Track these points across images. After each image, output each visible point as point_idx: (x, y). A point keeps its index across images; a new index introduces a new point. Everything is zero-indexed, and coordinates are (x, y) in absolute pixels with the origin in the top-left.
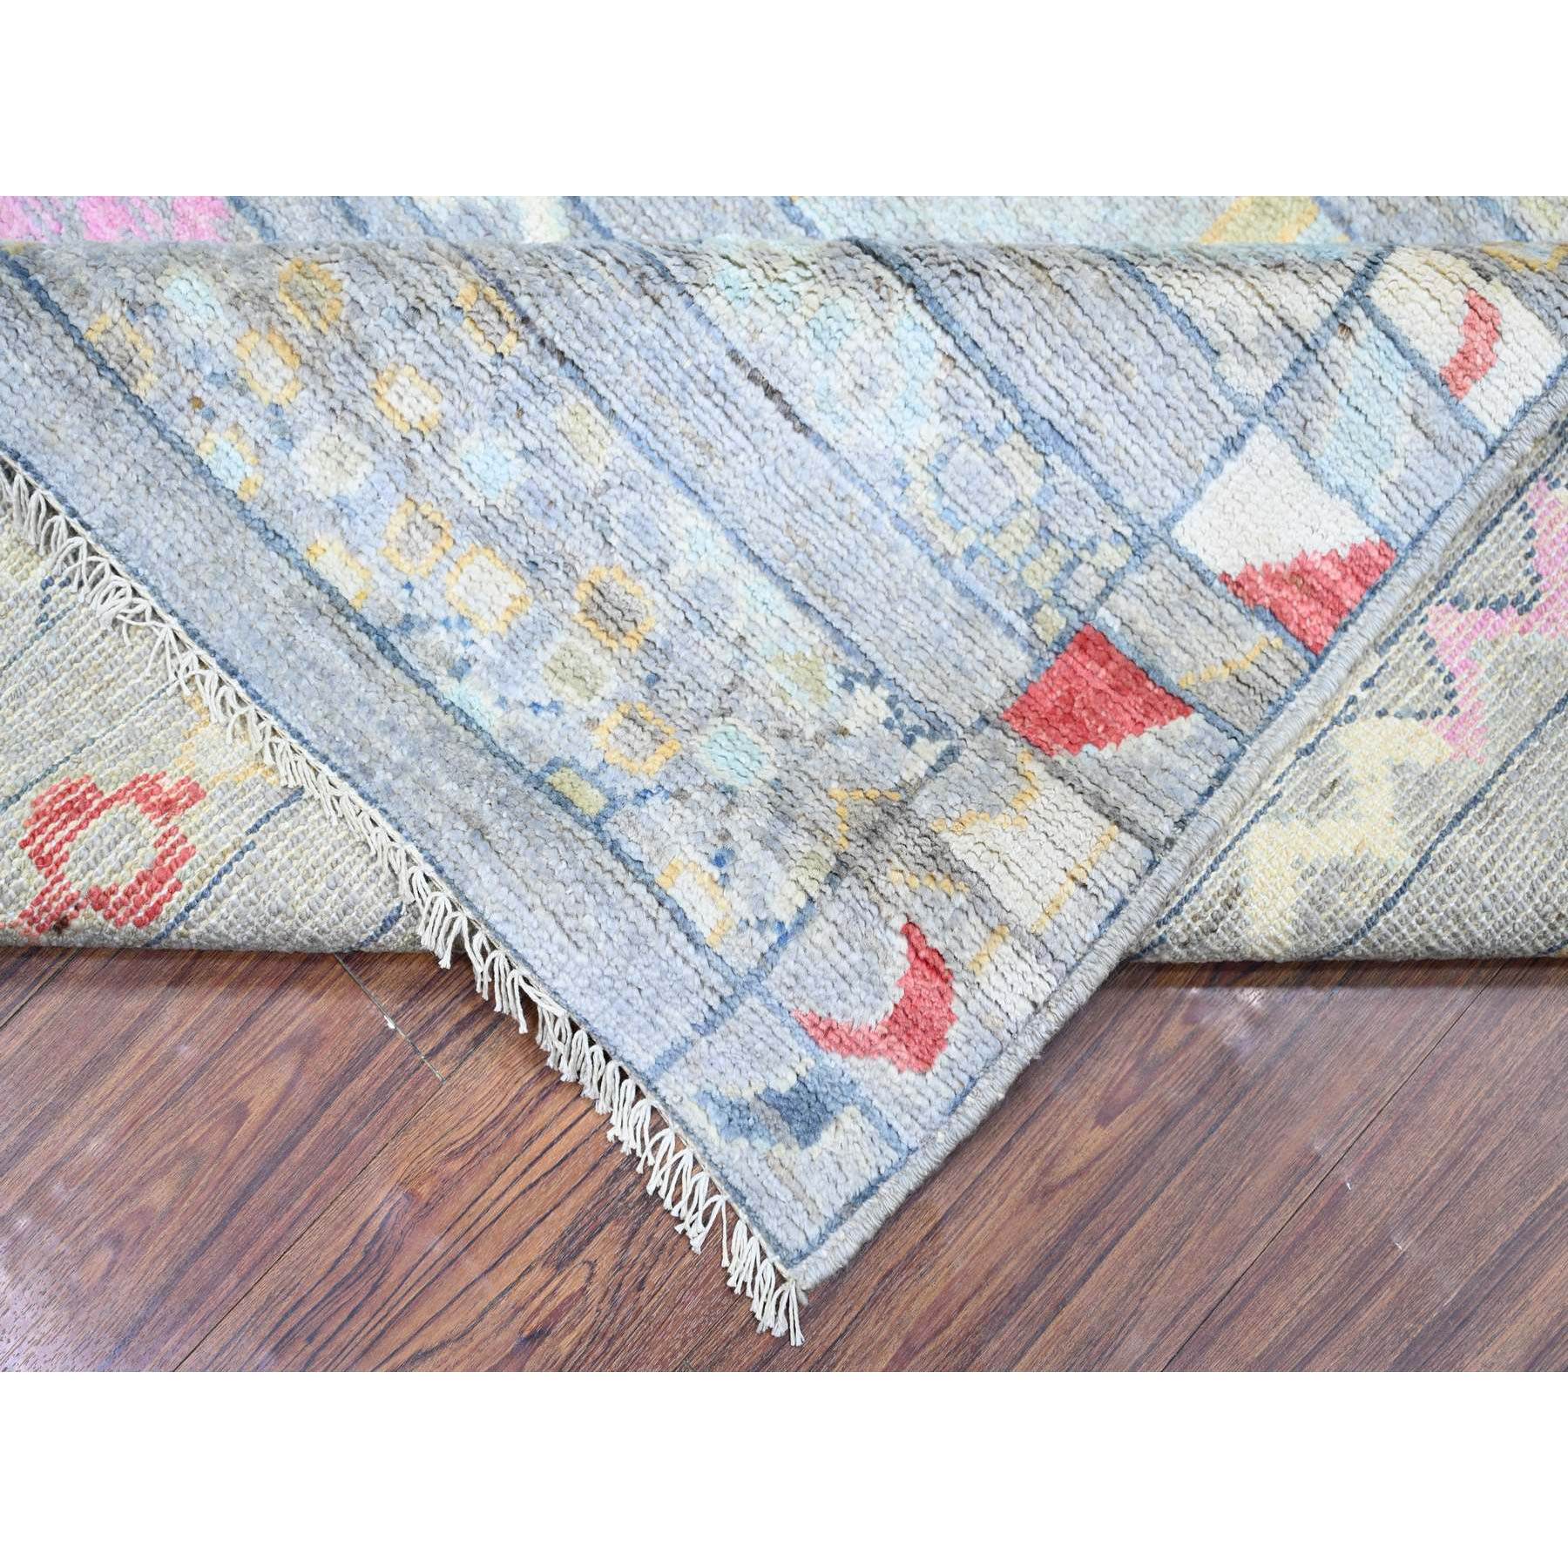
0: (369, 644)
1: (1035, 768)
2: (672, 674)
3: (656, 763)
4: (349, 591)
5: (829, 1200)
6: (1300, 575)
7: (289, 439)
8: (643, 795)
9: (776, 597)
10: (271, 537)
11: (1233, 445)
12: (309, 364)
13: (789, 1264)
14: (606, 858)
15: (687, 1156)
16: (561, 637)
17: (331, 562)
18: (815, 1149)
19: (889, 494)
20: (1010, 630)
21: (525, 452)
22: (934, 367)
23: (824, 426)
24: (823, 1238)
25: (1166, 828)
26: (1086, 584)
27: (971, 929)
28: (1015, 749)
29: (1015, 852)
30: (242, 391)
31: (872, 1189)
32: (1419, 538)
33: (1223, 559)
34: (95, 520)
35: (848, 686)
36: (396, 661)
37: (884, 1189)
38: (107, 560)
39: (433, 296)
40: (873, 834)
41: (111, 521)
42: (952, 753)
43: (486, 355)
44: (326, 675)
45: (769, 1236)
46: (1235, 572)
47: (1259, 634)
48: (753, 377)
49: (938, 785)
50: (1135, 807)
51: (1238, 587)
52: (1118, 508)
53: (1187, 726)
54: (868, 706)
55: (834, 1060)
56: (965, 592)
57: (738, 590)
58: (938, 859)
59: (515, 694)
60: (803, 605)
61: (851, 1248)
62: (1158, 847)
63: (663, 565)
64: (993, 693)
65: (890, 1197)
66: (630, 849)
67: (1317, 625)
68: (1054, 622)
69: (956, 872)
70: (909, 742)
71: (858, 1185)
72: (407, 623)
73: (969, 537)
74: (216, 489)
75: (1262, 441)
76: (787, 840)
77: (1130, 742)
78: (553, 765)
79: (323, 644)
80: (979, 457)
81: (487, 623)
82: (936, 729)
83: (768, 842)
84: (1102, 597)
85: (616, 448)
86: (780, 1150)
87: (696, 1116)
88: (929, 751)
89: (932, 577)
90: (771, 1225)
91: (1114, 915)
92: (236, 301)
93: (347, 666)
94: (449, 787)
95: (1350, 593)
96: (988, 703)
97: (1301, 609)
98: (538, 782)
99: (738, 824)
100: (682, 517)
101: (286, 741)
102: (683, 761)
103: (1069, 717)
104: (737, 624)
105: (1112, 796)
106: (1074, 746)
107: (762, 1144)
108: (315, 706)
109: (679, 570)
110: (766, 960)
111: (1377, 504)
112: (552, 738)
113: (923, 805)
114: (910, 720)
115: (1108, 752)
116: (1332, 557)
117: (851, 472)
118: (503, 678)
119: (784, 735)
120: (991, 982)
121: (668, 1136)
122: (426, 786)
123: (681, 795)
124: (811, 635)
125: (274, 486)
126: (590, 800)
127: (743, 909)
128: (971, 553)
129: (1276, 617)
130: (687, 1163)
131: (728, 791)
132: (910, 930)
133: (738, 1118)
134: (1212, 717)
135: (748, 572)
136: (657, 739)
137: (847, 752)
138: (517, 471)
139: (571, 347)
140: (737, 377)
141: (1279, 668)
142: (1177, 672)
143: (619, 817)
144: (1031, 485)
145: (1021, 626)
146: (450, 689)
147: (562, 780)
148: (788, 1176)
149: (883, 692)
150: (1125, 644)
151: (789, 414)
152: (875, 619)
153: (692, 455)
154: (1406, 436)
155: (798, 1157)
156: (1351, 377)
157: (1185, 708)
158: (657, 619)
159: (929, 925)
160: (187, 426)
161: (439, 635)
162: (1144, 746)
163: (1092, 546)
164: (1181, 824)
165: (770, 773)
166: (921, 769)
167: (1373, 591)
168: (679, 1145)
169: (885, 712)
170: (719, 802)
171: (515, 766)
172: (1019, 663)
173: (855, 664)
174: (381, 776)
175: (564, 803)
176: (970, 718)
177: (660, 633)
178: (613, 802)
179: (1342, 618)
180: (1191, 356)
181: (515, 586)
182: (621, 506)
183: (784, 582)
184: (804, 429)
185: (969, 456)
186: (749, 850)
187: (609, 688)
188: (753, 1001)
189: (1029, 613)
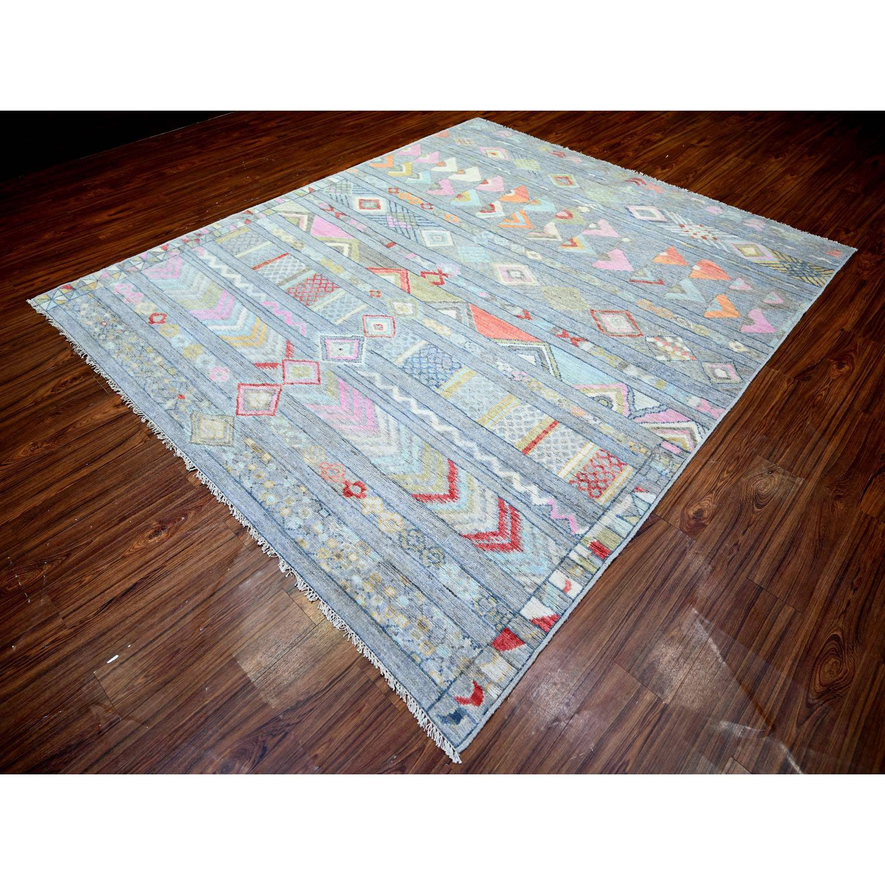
0: (381, 629)
1: (497, 654)
2: (433, 635)
3: (429, 653)
4: (378, 621)
5: (463, 735)
6: (543, 620)
7: (370, 597)
8: (427, 659)
9: (451, 623)
10: (366, 612)
11: (529, 599)
12: (375, 587)
13: (455, 747)
14: (421, 671)
15: (434, 728)
16: (414, 629)
17: (375, 616)
18: (460, 725)
19: (471, 606)
20: (492, 629)
21: (409, 599)
22: (477, 588)
23: (459, 595)
24: (462, 742)
25: (520, 666)
26: (505, 621)
27: (486, 683)
28: (493, 650)
29: (493, 670)
30: (363, 590)
31: (471, 733)
32: (563, 614)
33: (529, 617)
34: (336, 610)
35: (464, 639)
36: (386, 632)
37: (473, 732)
38: (338, 616)
39: (395, 579)
40: (468, 667)
41: (339, 610)
42: (482, 651)
43: (403, 586)
44: (374, 635)
45: (451, 742)
46: (532, 619)
47: (536, 630)
48: (447, 589)
49: (479, 657)
50: (515, 662)
51: (533, 622)
52: (510, 608)
53: (524, 646)
54: (467, 642)
55: (462, 706)
56: (484, 622)
57: (445, 621)
58: (479, 671)
59: (406, 638)
60: (456, 624)
61: (468, 744)
62: (519, 670)
63: (432, 617)
64: (489, 639)
65: (474, 734)
66: (425, 669)
67: (547, 628)
68: (500, 627)
69: (482, 674)
70: (474, 649)
71: (468, 732)
72: (388, 626)
73: (484, 613)
74: (357, 604)
75: (533, 599)
76: (452, 668)
77: (514, 649)
78: (412, 653)
79: (373, 630)
80: (486, 601)
81: (401, 626)
82: (479, 647)
83: (449, 668)
84: (508, 623)
85: (424, 599)
86: (452, 725)
87: (437, 720)
88: (478, 650)
89: (479, 620)
90: (452, 740)
91: (511, 681)
92: (363, 579)
93: (377, 633)
94: (394, 657)
95: (552, 623)
96: (489, 641)
97: (544, 625)
98: (409, 656)
99: (444, 665)
100: (435, 609)
101: (366, 647)
102: (434, 653)
103: (503, 644)
104: (445, 627)
105: (511, 660)
106: (504, 650)
107: (449, 725)
108: (371, 641)
109: (435, 618)
110: (448, 688)
111: (555, 608)
112: (412, 647)
113: (477, 662)
114: (475, 645)
115: (510, 651)
116: (549, 617)
117: (464, 603)
118: (403, 635)
119: (453, 647)
120: (490, 691)
121: (431, 725)
122: (390, 657)
123: (434, 659)
124: (457, 629)
125: (367, 604)
126: (418, 660)
127: (444, 679)
128: (485, 616)
129: (539, 627)
130: (435, 730)
131: (442, 658)
132: (474, 682)
133: (444, 719)
134: (528, 645)
135: (447, 619)
136: (430, 648)
137: (464, 651)
138: (408, 602)
139: (417, 585)
140: (445, 589)
141: (540, 635)
142: (522, 636)
143: (423, 664)
144: (495, 605)
145: (494, 628)
146: (395, 638)
147: (413, 656)
148: (454, 730)
149: (470, 639)
150: (513, 631)
151: (453, 593)
152: (469, 626)
153: (437, 600)
154: (558, 598)
155: (456, 727)
156: (547, 590)
157: (524, 643)
158: (431, 626)
159: (478, 682)
160: (354, 596)
161: (393, 628)
162: (516, 650)
163: (506, 614)
164: (523, 666)
165: (450, 655)
166: (476, 654)
167: (556, 622)
168: (433, 726)
169: (470, 643)
170: (440, 661)
171: (405, 653)
172: (494, 634)
173: (465, 635)
174: (382, 655)
175: (414, 661)
176: (485, 644)
177: (431, 628)
178: (422, 661)
179: (551, 627)
180: (520, 587)
181: (406, 620)
182: (425, 608)
183: (453, 620)
184: (456, 596)
185: (484, 600)
186: (445, 669)
187: (422, 638)
188: (446, 695)
189: (495, 625)
